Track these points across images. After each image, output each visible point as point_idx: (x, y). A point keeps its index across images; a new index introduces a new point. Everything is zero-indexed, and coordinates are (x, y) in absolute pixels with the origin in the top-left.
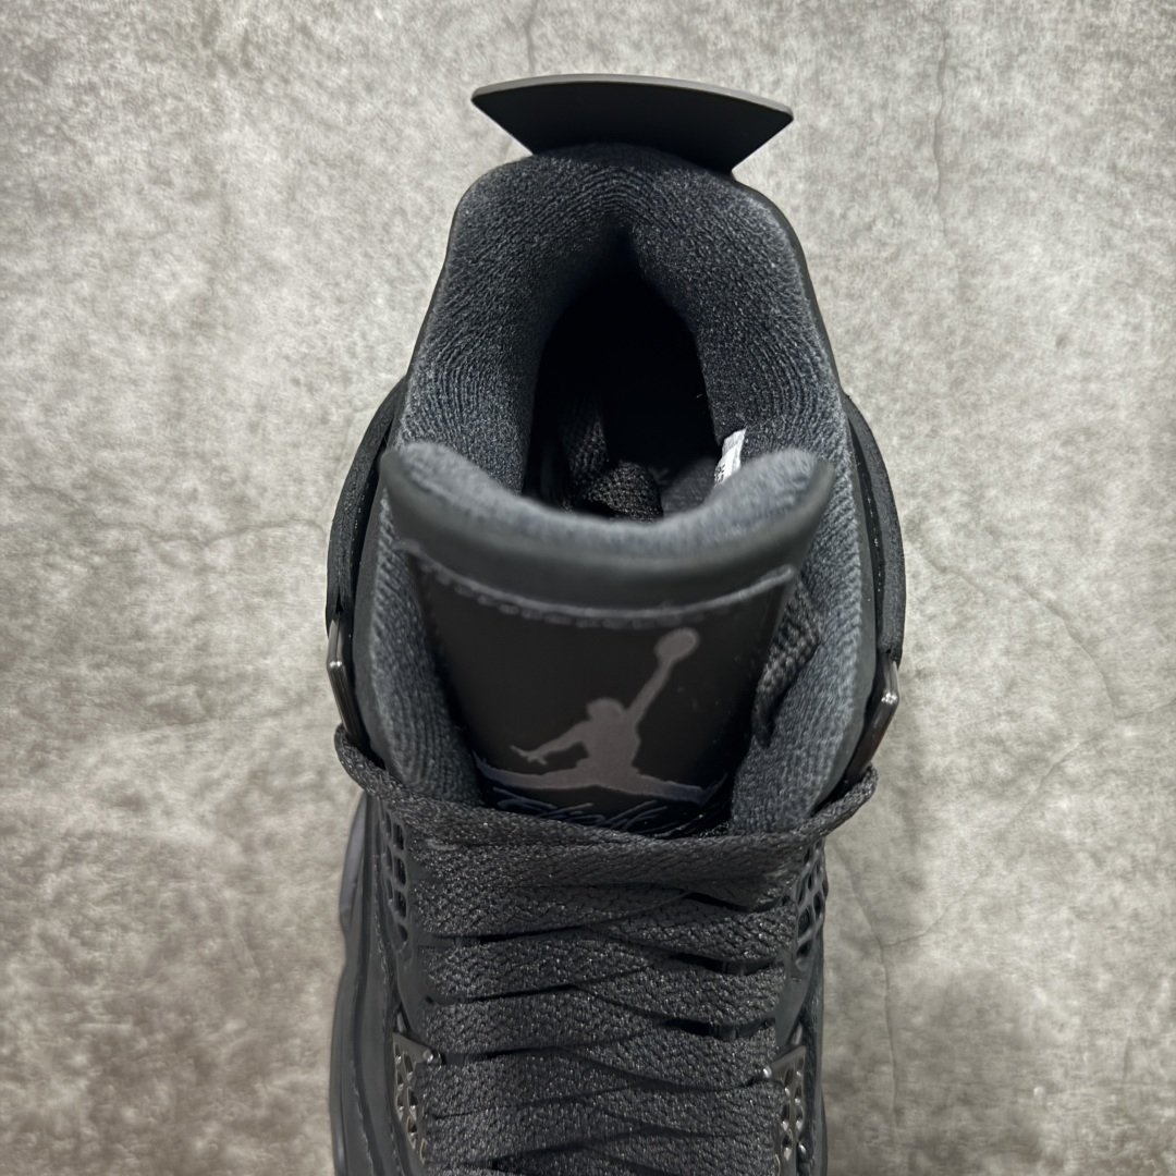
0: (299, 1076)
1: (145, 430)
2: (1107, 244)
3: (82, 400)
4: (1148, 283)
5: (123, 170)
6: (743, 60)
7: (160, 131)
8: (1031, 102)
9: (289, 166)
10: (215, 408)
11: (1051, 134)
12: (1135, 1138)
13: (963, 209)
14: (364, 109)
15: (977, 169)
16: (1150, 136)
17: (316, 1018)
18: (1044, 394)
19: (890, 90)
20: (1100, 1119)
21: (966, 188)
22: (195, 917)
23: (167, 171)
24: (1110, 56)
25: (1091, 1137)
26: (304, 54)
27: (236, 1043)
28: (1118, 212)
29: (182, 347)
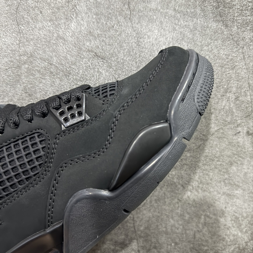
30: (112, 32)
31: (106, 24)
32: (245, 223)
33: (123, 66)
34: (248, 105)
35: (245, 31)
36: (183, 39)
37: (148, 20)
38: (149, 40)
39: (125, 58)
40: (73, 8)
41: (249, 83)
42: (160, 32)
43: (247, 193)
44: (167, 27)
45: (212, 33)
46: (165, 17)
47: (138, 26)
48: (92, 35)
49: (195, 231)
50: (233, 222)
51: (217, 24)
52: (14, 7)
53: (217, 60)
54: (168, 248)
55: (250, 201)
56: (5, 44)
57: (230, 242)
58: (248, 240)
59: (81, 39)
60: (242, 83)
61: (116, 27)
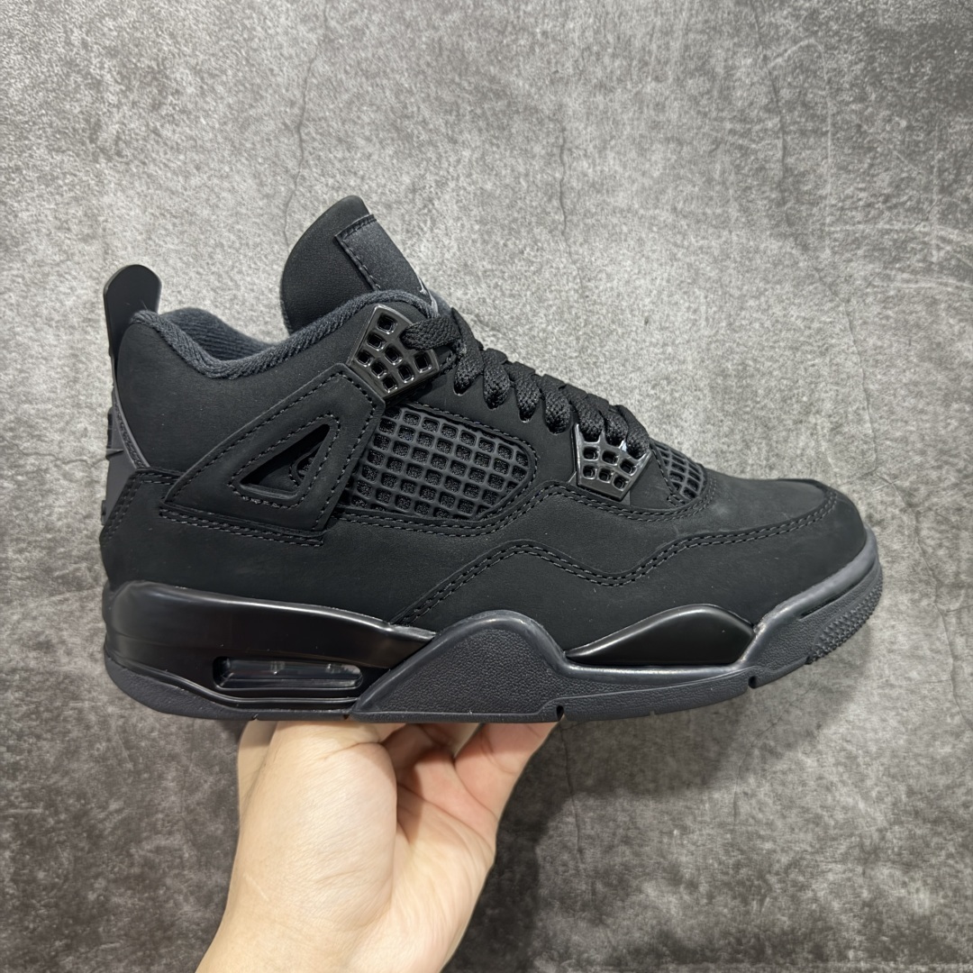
0: (162, 842)
1: (53, 390)
2: (673, 258)
3: (10, 371)
4: (701, 282)
5: (38, 221)
6: (436, 147)
7: (62, 195)
8: (620, 170)
9: (148, 218)
10: (99, 375)
11: (634, 189)
12: (747, 866)
13: (581, 240)
14: (195, 181)
15: (587, 214)
16: (697, 189)
17: (173, 798)
18: (638, 354)
19: (531, 164)
20: (721, 852)
21: (582, 225)
22: (88, 727)
23: (66, 222)
24: (668, 140)
25: (716, 866)
26: (156, 146)
27: (118, 818)
28: (679, 237)
29: (77, 336)
30: (520, 265)
31: (505, 245)
32: (873, 772)
33: (546, 346)
34: (865, 447)
35: (851, 260)
36: (694, 282)
37: (607, 235)
38: (609, 285)
39: (550, 328)
40: (425, 206)
41: (865, 390)
42: (636, 266)
43: (875, 685)
44: (654, 251)
45: (768, 265)
46: (650, 229)
47: (584, 250)
48: (471, 273)
49: (736, 793)
50: (841, 769)
51: (781, 244)
52: (279, 201)
53: (781, 331)
54: (661, 842)
55: (885, 708)
56: (252, 290)
57: (835, 828)
58: (885, 824)
59: (441, 281)
60: (847, 390)
61: (529, 254)
